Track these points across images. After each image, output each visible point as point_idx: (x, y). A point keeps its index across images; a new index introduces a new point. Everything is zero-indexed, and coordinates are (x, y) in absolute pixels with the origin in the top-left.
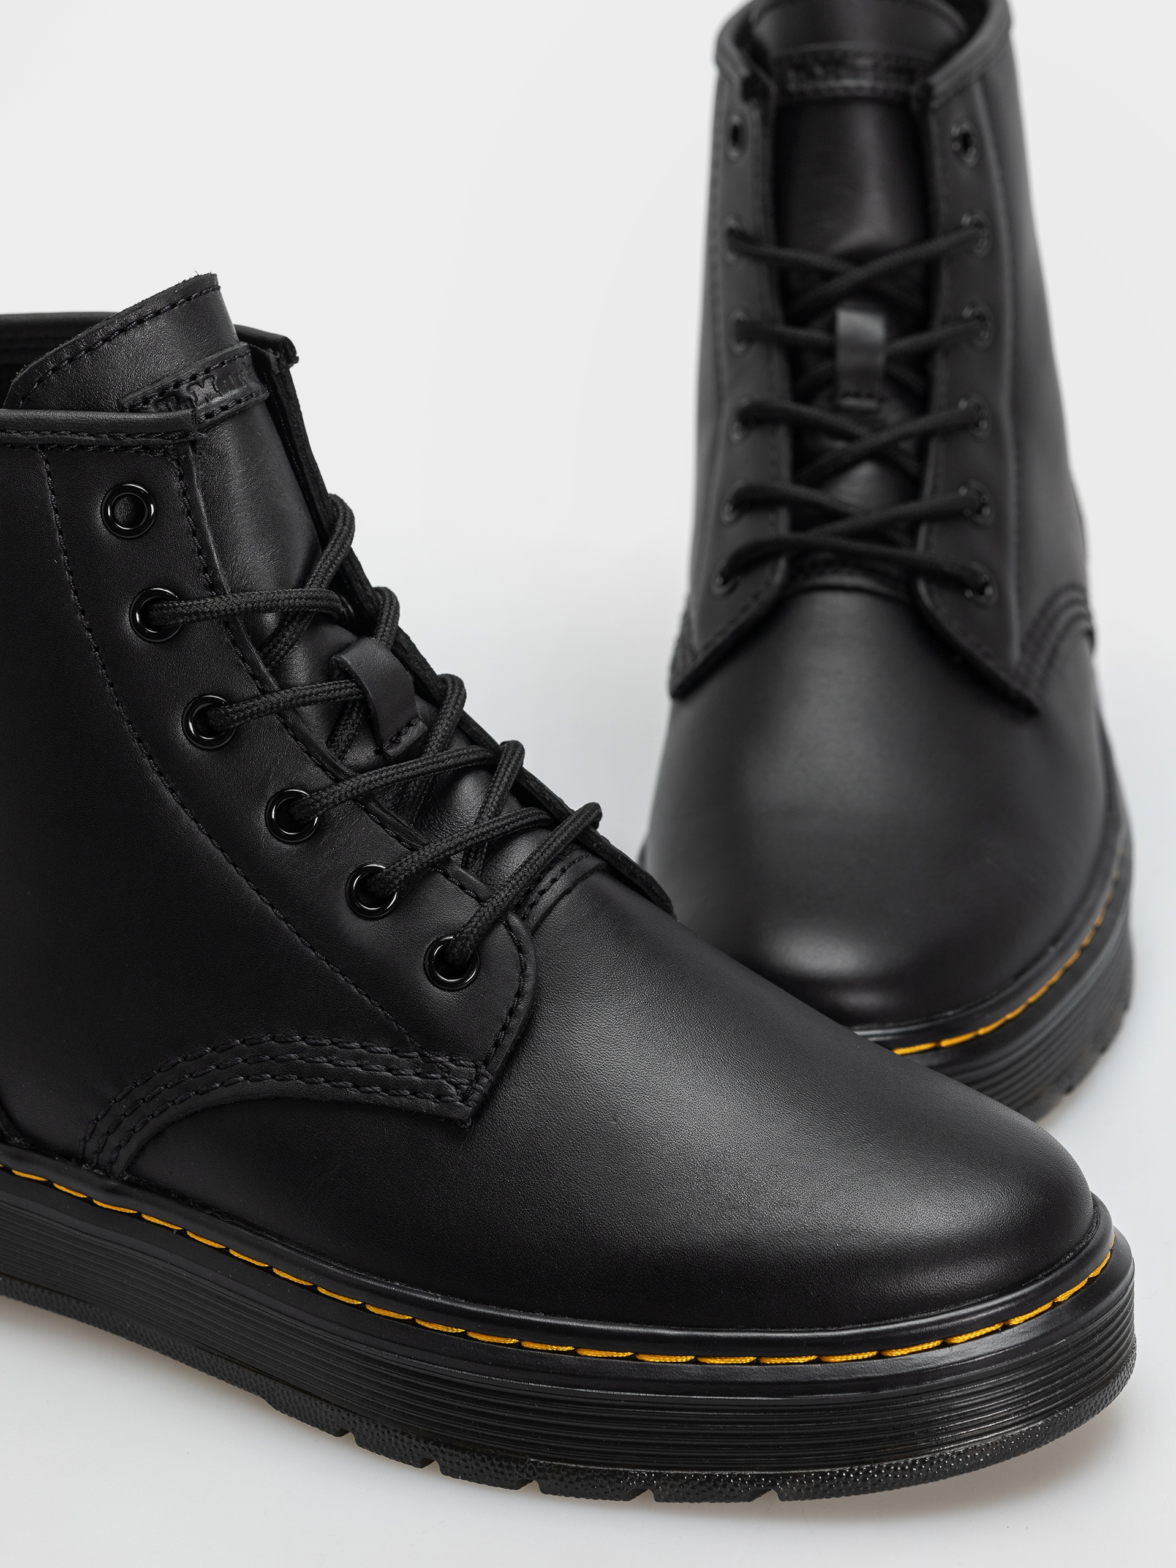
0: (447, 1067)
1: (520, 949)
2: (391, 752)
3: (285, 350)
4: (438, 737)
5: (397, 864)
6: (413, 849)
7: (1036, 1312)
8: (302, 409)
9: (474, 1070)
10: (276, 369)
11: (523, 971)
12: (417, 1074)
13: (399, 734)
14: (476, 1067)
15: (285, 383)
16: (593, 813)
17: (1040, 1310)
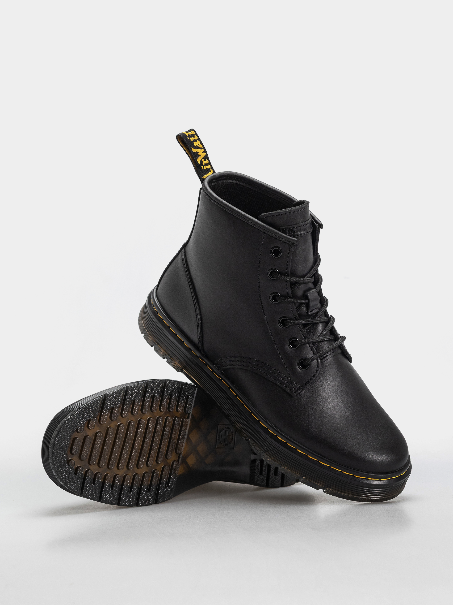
0: (294, 384)
1: (318, 367)
2: (309, 314)
3: (321, 226)
4: (320, 314)
5: (301, 341)
6: (305, 339)
7: (387, 479)
8: (319, 238)
9: (299, 387)
10: (317, 229)
11: (317, 372)
12: (288, 383)
13: (313, 310)
14: (300, 386)
15: (318, 232)
16: (344, 338)
17: (388, 479)
